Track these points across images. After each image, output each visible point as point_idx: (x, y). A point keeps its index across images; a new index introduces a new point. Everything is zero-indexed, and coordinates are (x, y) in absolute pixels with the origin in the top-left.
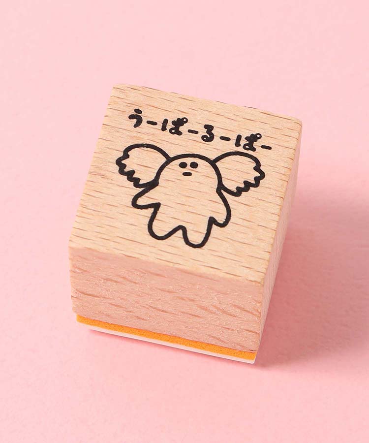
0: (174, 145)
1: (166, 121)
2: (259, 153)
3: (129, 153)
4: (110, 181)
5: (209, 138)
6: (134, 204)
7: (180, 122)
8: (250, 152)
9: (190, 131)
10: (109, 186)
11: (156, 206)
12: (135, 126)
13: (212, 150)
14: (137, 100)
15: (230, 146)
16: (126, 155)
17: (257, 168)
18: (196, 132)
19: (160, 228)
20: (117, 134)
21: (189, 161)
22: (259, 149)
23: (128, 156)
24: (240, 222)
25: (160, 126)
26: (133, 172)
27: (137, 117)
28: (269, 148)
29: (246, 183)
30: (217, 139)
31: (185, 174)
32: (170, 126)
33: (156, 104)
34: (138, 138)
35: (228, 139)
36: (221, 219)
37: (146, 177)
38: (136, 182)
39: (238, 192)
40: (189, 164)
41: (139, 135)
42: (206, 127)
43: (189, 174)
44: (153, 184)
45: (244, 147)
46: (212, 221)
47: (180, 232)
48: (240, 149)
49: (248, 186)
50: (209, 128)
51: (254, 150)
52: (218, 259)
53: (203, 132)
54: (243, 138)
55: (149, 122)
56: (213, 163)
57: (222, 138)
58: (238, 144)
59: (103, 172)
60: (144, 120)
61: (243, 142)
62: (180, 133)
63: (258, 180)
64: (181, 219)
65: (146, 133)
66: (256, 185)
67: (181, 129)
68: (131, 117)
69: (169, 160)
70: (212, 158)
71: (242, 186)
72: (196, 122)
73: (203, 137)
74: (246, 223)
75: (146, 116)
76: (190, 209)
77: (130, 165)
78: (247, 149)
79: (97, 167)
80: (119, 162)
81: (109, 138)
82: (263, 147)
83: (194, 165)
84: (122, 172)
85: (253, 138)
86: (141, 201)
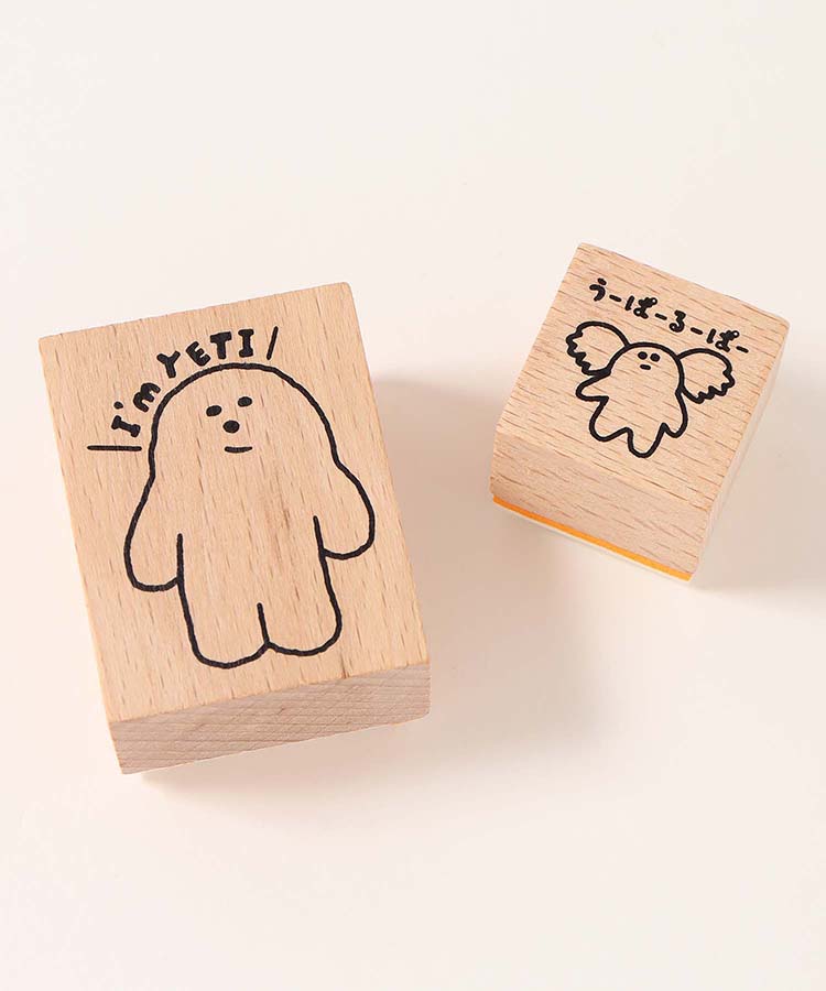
0: (636, 329)
1: (632, 299)
2: (733, 356)
3: (583, 331)
4: (555, 361)
5: (678, 327)
6: (579, 394)
7: (648, 303)
8: (722, 352)
9: (657, 315)
10: (553, 366)
11: (603, 400)
12: (595, 299)
13: (679, 342)
14: (603, 268)
15: (701, 342)
16: (579, 334)
17: (727, 373)
18: (665, 318)
19: (603, 428)
20: (575, 306)
21: (650, 351)
22: (733, 350)
23: (581, 335)
24: (696, 434)
25: (624, 303)
26: (584, 354)
27: (599, 289)
28: (746, 351)
29: (711, 388)
30: (687, 330)
31: (643, 367)
32: (635, 305)
33: (624, 277)
34: (597, 315)
35: (700, 332)
36: (675, 428)
37: (597, 364)
38: (585, 367)
39: (700, 399)
40: (649, 356)
41: (598, 311)
42: (677, 313)
43: (648, 368)
44: (604, 373)
45: (717, 345)
46: (664, 428)
47: (626, 435)
48: (712, 347)
49: (712, 392)
50: (680, 315)
51: (728, 350)
52: (663, 475)
53: (673, 319)
54: (717, 334)
55: (612, 297)
56: (677, 359)
57: (693, 330)
58: (710, 340)
59: (549, 349)
60: (607, 294)
61: (717, 338)
62: (645, 316)
63: (725, 387)
64: (630, 419)
65: (608, 311)
66: (722, 393)
67: (648, 311)
68: (593, 287)
69: (628, 347)
70: (678, 352)
71: (707, 392)
72: (666, 306)
73: (671, 326)
74: (703, 438)
75: (609, 289)
76: (641, 410)
77: (582, 344)
78: (720, 348)
79: (543, 342)
80: (569, 340)
81: (563, 309)
82: (738, 348)
83: (655, 358)
84: (570, 352)
85: (729, 336)
86: (586, 392)
